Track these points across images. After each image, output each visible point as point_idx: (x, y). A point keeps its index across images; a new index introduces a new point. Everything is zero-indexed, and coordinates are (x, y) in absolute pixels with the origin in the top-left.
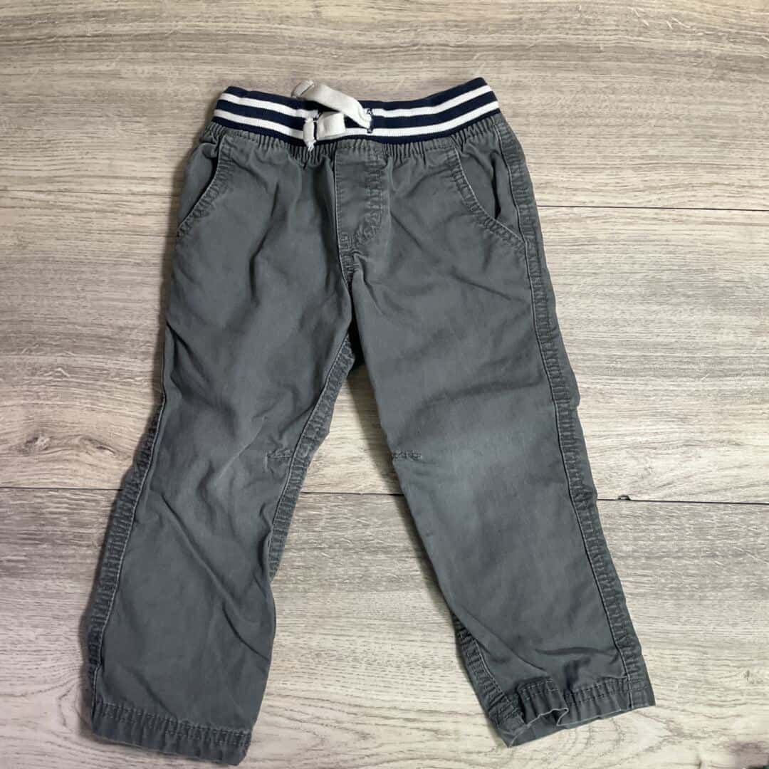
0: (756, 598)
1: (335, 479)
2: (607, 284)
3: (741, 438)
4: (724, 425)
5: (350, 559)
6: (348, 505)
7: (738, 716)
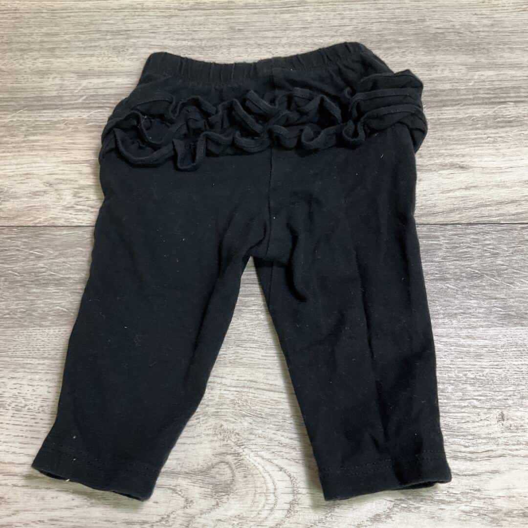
0: (503, 325)
1: (13, 213)
2: (317, 35)
3: (467, 161)
4: (446, 149)
5: (16, 292)
6: (22, 237)
7: (494, 472)
